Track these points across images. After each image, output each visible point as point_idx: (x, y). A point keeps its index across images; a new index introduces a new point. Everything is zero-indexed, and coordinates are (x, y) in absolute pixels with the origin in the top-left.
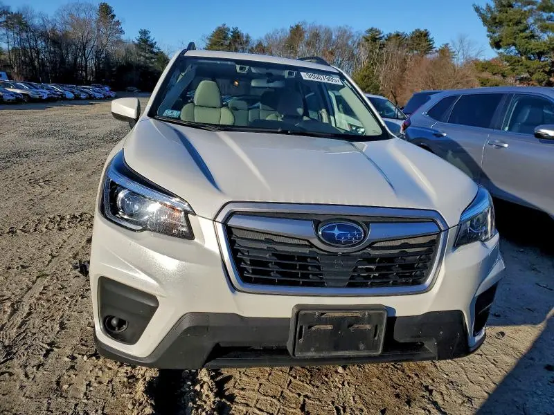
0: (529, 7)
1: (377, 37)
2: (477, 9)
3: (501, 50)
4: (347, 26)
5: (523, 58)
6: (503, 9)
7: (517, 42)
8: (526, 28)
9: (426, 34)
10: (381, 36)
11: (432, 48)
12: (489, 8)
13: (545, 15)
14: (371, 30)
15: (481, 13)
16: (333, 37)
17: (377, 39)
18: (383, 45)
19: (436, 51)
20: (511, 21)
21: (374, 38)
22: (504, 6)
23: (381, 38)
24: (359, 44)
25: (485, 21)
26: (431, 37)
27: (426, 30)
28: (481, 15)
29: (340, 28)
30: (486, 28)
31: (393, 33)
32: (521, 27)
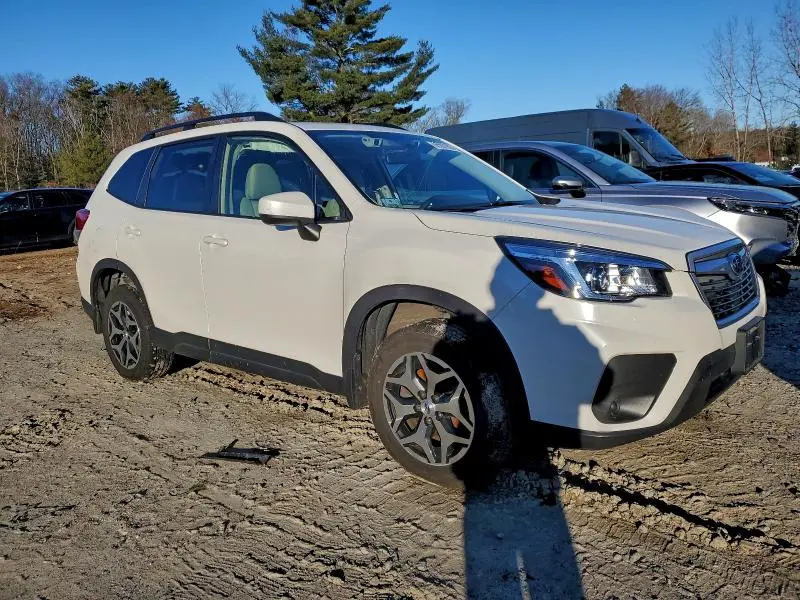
0: (302, 51)
1: (91, 90)
2: (244, 53)
3: (283, 105)
4: (31, 74)
5: (311, 113)
6: (274, 53)
7: (301, 94)
8: (307, 78)
9: (165, 86)
10: (96, 89)
11: (178, 105)
12: (258, 52)
13: (321, 61)
14: (77, 80)
15: (248, 58)
16: (10, 91)
17: (90, 93)
18: (104, 102)
19: (185, 109)
20: (288, 68)
21: (84, 91)
22: (276, 49)
23: (96, 92)
24: (61, 101)
25: (256, 69)
26: (172, 89)
27: (163, 80)
28: (250, 61)
29: (19, 76)
30: (259, 77)
31: (113, 83)
32: (300, 75)
